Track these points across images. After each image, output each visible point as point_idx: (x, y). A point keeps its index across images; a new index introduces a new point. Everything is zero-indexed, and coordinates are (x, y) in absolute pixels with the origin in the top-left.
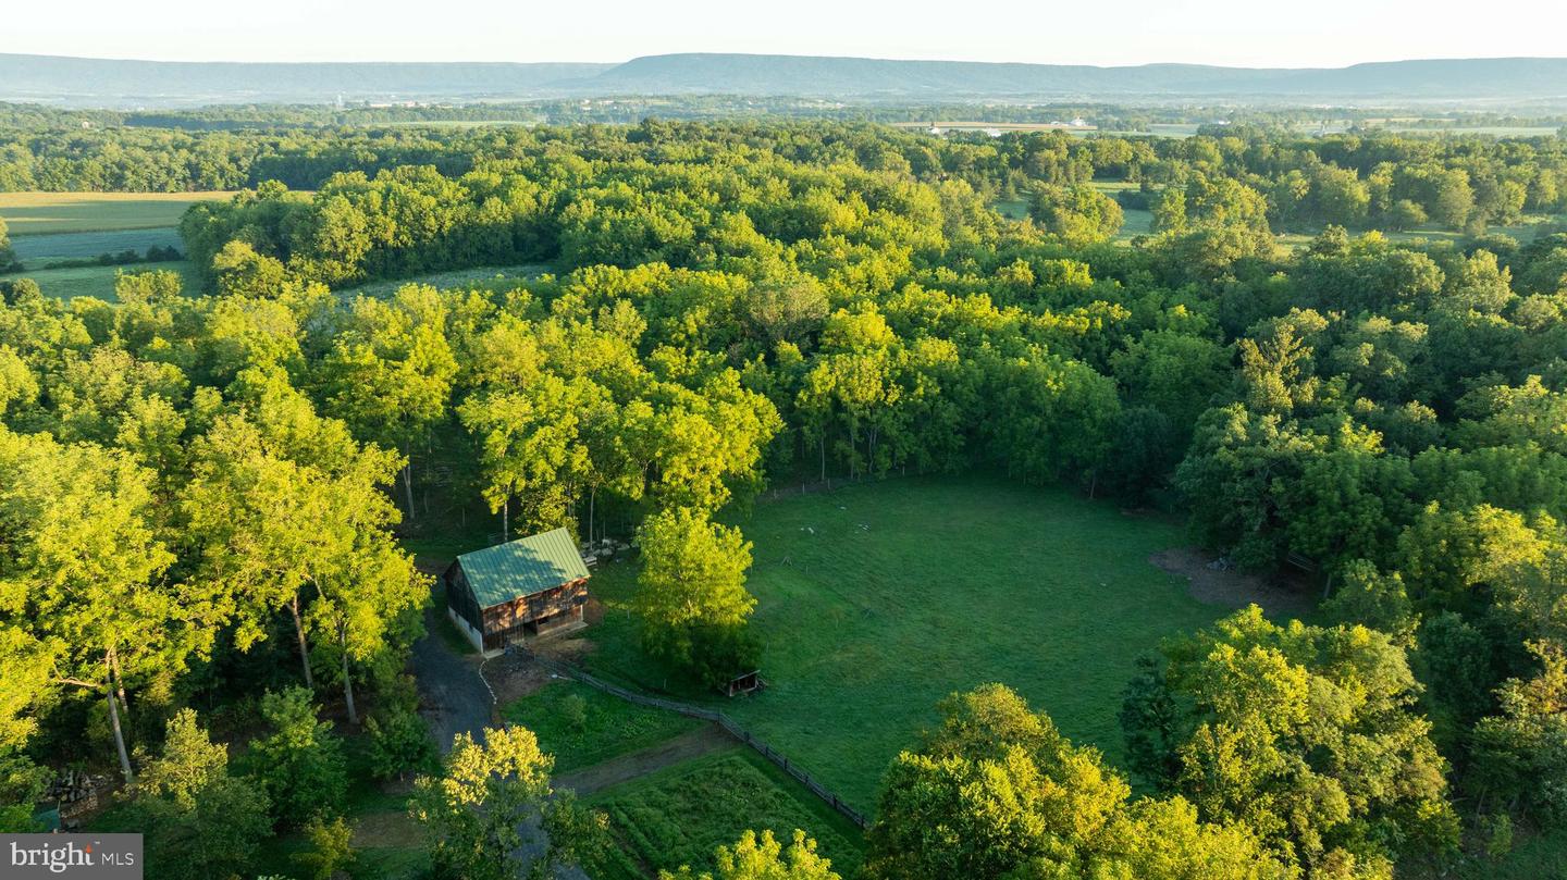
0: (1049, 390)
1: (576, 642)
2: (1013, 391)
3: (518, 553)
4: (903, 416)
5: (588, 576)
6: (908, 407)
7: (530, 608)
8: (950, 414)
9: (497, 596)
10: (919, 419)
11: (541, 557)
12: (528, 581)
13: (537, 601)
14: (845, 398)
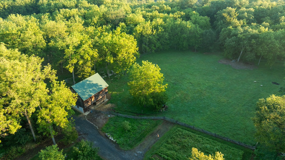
0: (188, 28)
1: (109, 105)
2: (179, 29)
3: (88, 82)
4: (157, 37)
5: (108, 86)
6: (158, 35)
7: (95, 98)
8: (167, 35)
9: (87, 96)
10: (160, 37)
11: (94, 82)
12: (93, 90)
13: (96, 96)
14: (144, 34)
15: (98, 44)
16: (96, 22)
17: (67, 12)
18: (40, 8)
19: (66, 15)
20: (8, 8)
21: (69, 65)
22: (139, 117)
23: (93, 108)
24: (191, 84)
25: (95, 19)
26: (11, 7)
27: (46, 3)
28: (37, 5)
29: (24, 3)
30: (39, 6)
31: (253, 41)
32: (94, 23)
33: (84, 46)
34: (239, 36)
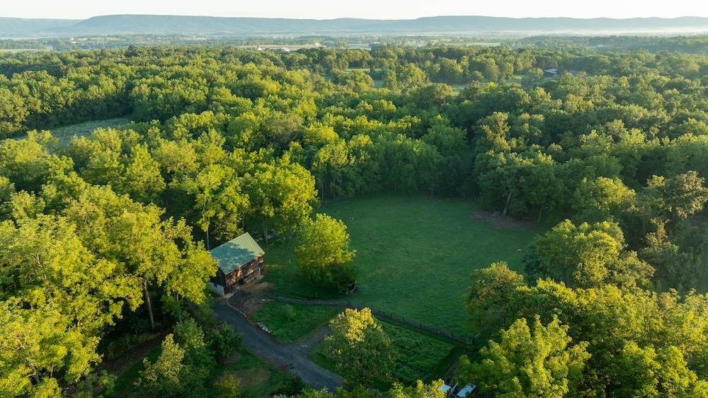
0: (415, 152)
1: (264, 284)
2: (399, 154)
3: (232, 247)
4: (358, 170)
5: (264, 253)
6: (359, 165)
7: (243, 271)
8: (376, 166)
9: (230, 268)
10: (363, 170)
11: (242, 247)
12: (240, 259)
13: (245, 269)
14: (333, 164)
15: (249, 186)
16: (246, 140)
17: (194, 119)
18: (136, 103)
19: (192, 126)
20: (74, 104)
21: (201, 220)
22: (311, 302)
23: (238, 288)
24: (406, 254)
25: (246, 135)
26: (78, 103)
27: (147, 94)
28: (128, 98)
29: (103, 94)
30: (132, 99)
31: (522, 180)
32: (243, 141)
33: (227, 189)
34: (499, 170)
